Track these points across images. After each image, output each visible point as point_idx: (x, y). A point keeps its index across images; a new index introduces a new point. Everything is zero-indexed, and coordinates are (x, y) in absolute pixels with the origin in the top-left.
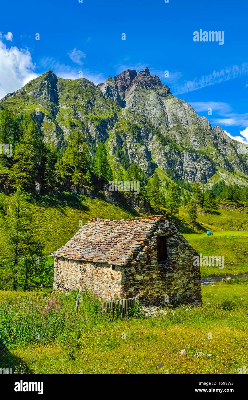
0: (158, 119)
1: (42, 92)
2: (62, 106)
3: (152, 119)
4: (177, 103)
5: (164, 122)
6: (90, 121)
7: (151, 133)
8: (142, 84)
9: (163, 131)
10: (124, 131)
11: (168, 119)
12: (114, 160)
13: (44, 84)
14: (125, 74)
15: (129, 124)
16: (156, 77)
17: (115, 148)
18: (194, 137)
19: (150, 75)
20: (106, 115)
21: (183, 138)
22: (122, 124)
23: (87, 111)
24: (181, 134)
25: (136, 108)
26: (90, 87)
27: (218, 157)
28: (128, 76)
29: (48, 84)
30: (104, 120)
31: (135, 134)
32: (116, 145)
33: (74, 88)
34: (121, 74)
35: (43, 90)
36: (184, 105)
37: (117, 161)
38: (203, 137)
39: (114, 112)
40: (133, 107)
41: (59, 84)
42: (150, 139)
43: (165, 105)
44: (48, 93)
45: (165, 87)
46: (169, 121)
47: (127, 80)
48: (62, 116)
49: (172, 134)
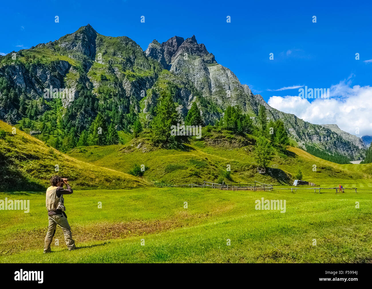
0: (202, 83)
1: (75, 44)
2: (98, 61)
3: (196, 83)
4: (221, 70)
5: (206, 86)
6: (126, 77)
7: (192, 94)
8: (188, 50)
9: (205, 95)
10: (161, 89)
11: (211, 84)
12: (147, 118)
13: (79, 37)
14: (172, 41)
15: (169, 83)
16: (202, 45)
17: (149, 106)
18: (235, 102)
19: (196, 42)
20: (146, 73)
21: (225, 103)
22: (162, 83)
23: (125, 68)
24: (223, 98)
25: (180, 71)
26: (132, 46)
27: (257, 122)
28: (175, 42)
29: (84, 38)
30: (142, 78)
31: (173, 93)
32: (151, 102)
33: (114, 44)
34: (169, 40)
35: (77, 43)
36: (227, 72)
37: (150, 119)
38: (244, 102)
39: (154, 71)
40: (177, 70)
41: (98, 39)
42: (190, 100)
43: (209, 71)
44: (82, 45)
45: (210, 55)
46: (212, 86)
47: (174, 46)
48: (95, 70)
49: (215, 98)
